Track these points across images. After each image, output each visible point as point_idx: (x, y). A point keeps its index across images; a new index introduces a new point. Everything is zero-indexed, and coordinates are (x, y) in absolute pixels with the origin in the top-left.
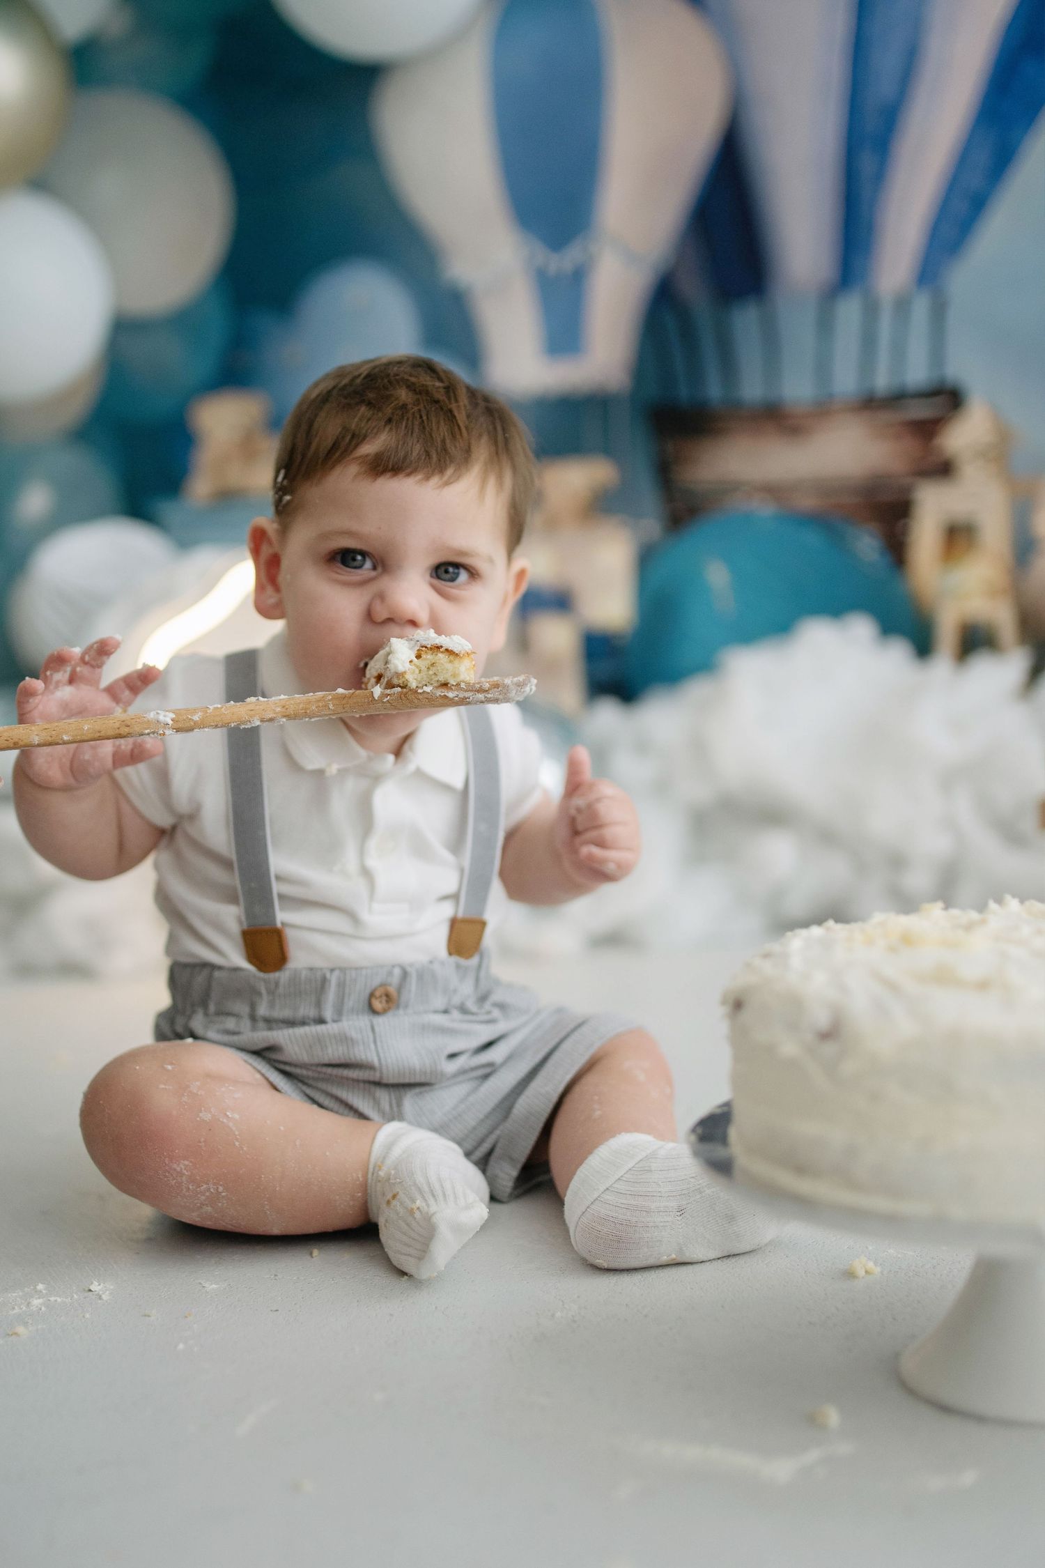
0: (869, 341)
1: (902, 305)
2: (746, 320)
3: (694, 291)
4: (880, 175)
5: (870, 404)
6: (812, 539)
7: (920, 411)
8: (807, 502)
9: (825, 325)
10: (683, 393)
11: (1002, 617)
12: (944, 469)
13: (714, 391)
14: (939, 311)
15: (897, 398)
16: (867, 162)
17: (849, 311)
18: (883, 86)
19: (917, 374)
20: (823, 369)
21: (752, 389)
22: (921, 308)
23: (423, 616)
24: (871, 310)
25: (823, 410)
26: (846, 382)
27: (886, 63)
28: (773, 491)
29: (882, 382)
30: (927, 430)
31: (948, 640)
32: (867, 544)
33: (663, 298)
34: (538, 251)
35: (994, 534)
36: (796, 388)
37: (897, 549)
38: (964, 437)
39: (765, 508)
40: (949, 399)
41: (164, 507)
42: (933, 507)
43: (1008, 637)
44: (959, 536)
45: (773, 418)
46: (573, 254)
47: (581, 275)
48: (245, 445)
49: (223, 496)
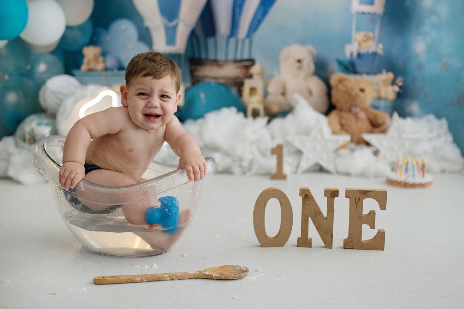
0: (236, 48)
1: (243, 41)
2: (211, 41)
3: (199, 33)
4: (240, 13)
5: (236, 61)
6: (223, 89)
7: (246, 64)
8: (222, 81)
9: (227, 44)
10: (197, 56)
11: (261, 108)
12: (250, 77)
13: (203, 56)
14: (251, 43)
15: (241, 61)
16: (237, 10)
17: (232, 41)
19: (246, 56)
20: (227, 54)
21: (211, 56)
22: (247, 42)
23: (158, 106)
24: (237, 41)
25: (226, 62)
26: (231, 56)
28: (215, 78)
29: (239, 57)
30: (247, 68)
31: (250, 112)
32: (234, 91)
33: (193, 34)
34: (166, 21)
35: (260, 90)
36: (221, 57)
37: (240, 92)
38: (255, 70)
39: (213, 82)
40: (252, 62)
41: (76, 72)
42: (248, 84)
43: (262, 112)
44: (253, 90)
45: (215, 62)
46: (174, 23)
47: (175, 27)
48: (96, 59)
49: (90, 70)
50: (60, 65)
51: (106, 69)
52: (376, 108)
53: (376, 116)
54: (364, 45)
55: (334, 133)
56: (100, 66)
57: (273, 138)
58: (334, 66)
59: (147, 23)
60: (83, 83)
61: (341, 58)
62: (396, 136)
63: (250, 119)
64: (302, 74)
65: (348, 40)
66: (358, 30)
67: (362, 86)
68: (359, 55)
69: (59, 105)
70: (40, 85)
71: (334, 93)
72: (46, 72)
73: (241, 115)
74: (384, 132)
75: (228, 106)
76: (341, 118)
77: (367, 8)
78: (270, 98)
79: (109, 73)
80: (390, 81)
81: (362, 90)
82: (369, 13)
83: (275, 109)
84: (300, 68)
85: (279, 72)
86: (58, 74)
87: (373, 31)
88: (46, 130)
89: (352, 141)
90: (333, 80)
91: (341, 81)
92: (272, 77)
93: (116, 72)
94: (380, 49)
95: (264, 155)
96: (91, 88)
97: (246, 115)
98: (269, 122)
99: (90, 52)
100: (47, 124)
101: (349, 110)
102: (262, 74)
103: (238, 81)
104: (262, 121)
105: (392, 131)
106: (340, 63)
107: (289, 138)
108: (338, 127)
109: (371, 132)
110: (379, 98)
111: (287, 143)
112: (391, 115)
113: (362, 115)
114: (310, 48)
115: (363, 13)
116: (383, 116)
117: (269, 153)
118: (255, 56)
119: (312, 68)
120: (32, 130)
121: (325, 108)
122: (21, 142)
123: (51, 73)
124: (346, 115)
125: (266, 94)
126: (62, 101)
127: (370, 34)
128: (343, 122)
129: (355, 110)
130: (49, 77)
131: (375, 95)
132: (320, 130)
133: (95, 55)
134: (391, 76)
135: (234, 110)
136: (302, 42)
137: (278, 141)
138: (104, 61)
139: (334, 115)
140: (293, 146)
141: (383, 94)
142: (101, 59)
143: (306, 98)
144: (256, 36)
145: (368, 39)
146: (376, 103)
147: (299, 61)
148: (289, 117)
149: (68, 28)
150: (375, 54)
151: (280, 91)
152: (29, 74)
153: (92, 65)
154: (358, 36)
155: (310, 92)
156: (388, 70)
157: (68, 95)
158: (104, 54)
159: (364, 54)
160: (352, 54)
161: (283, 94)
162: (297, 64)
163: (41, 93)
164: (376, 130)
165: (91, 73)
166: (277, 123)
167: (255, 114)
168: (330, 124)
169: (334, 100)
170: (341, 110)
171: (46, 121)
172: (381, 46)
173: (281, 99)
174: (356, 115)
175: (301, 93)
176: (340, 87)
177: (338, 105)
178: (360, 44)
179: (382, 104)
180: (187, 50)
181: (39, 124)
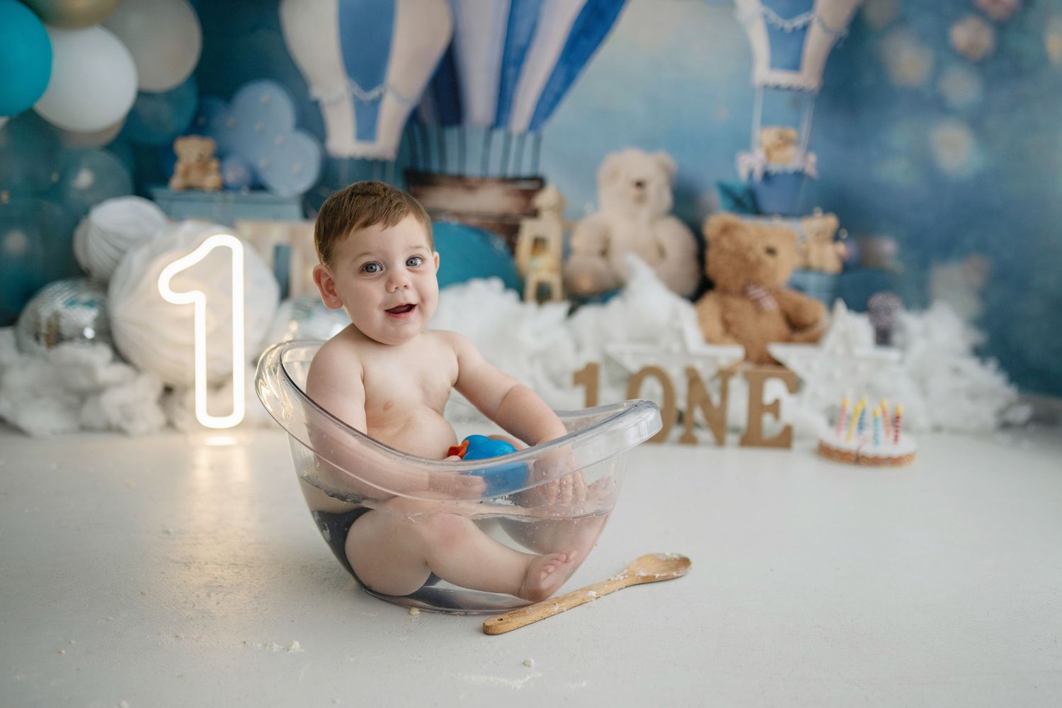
0: (506, 152)
1: (522, 137)
2: (452, 135)
3: (428, 117)
4: (517, 78)
5: (504, 180)
6: (475, 238)
7: (526, 186)
8: (474, 221)
9: (487, 142)
10: (421, 166)
11: (555, 281)
12: (535, 214)
13: (435, 166)
14: (538, 141)
15: (516, 179)
16: (511, 71)
17: (498, 136)
18: (520, 40)
19: (526, 170)
20: (485, 163)
21: (452, 167)
22: (530, 139)
24: (508, 138)
25: (483, 180)
26: (495, 169)
27: (522, 28)
28: (458, 214)
29: (511, 171)
30: (529, 195)
31: (531, 290)
32: (499, 243)
33: (414, 120)
34: (356, 89)
35: (554, 244)
36: (473, 169)
37: (512, 247)
38: (545, 199)
39: (455, 222)
40: (539, 182)
41: (158, 192)
42: (529, 230)
43: (557, 290)
44: (539, 244)
45: (461, 181)
46: (374, 94)
47: (376, 103)
48: (203, 165)
49: (189, 188)
50: (124, 175)
51: (224, 187)
52: (799, 288)
53: (799, 307)
54: (777, 155)
55: (709, 340)
56: (211, 181)
57: (579, 347)
58: (713, 197)
59: (317, 92)
60: (174, 216)
61: (729, 180)
62: (840, 350)
63: (531, 306)
64: (645, 213)
65: (745, 144)
66: (766, 122)
67: (772, 242)
68: (767, 176)
69: (117, 262)
70: (79, 215)
71: (711, 255)
72: (91, 189)
73: (512, 296)
74: (814, 341)
75: (485, 274)
76: (725, 308)
77: (784, 78)
78: (576, 261)
79: (231, 196)
80: (829, 233)
81: (771, 251)
82: (789, 89)
83: (585, 284)
84: (641, 200)
85: (597, 206)
86: (117, 194)
87: (797, 125)
88: (85, 318)
89: (747, 358)
90: (711, 227)
91: (726, 230)
92: (580, 215)
93: (244, 193)
94: (810, 164)
95: (558, 384)
96: (188, 227)
97: (522, 297)
98: (571, 312)
99: (190, 150)
100: (90, 304)
101: (743, 293)
102: (559, 209)
103: (508, 222)
104: (556, 310)
105: (832, 341)
106: (727, 191)
107: (613, 349)
108: (717, 328)
109: (788, 340)
110: (807, 268)
111: (608, 359)
112: (831, 306)
113: (770, 304)
114: (663, 157)
115: (777, 88)
116: (814, 307)
117: (568, 380)
118: (545, 169)
119: (667, 199)
120: (57, 316)
121: (691, 285)
122: (29, 342)
123: (103, 193)
124: (736, 303)
125: (567, 252)
126: (123, 252)
127: (792, 133)
128: (730, 316)
129: (755, 292)
130: (99, 201)
131: (797, 261)
132: (680, 335)
133: (201, 156)
134: (831, 222)
135: (496, 284)
136: (648, 144)
137: (590, 355)
138: (220, 170)
139: (710, 301)
140: (620, 366)
141: (814, 260)
142: (214, 165)
143: (651, 264)
144: (550, 128)
145: (785, 142)
146: (800, 279)
147: (640, 184)
148: (615, 304)
149: (142, 95)
150: (799, 175)
151: (597, 247)
152: (56, 192)
153: (195, 178)
154: (766, 136)
155: (661, 252)
156: (827, 210)
157: (138, 242)
158: (220, 155)
159: (776, 175)
160: (751, 174)
161: (604, 253)
162: (634, 191)
163: (79, 234)
164: (797, 336)
165: (192, 195)
166: (588, 314)
167: (543, 295)
168: (702, 321)
169: (711, 269)
170: (725, 291)
171: (86, 297)
172: (812, 158)
173: (599, 264)
174: (757, 304)
175: (642, 253)
176: (726, 242)
177: (720, 281)
178: (768, 153)
179: (812, 280)
180: (400, 151)
181: (72, 303)
